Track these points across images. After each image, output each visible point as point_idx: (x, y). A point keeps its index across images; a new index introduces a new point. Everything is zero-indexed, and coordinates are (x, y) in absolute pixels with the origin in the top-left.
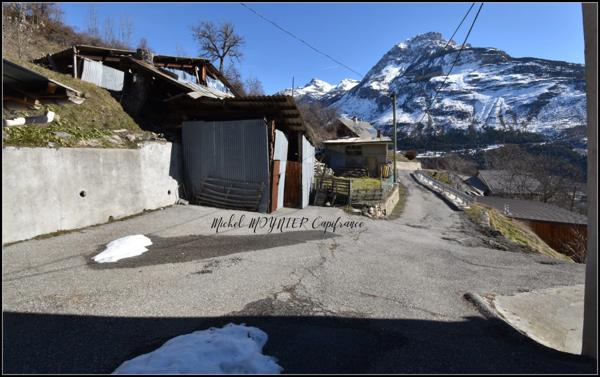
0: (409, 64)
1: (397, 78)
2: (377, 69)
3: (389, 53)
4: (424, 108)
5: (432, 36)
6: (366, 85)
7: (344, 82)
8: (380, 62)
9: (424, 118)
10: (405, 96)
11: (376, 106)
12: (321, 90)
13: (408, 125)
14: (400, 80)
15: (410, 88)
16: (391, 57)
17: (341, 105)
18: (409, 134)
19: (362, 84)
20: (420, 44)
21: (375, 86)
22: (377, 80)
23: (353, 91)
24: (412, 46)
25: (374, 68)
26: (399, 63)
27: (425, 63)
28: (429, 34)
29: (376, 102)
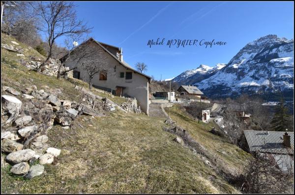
0: (256, 53)
1: (249, 61)
2: (237, 57)
3: (244, 48)
4: (267, 77)
5: (270, 37)
6: (230, 66)
7: (218, 65)
8: (238, 54)
9: (267, 83)
10: (254, 71)
11: (236, 77)
12: (205, 70)
13: (256, 87)
14: (251, 62)
15: (257, 66)
16: (244, 50)
17: (216, 77)
18: (257, 92)
19: (227, 66)
20: (263, 41)
21: (235, 66)
22: (236, 63)
23: (223, 70)
24: (258, 43)
25: (234, 57)
26: (250, 53)
27: (267, 52)
28: (268, 36)
29: (236, 75)
